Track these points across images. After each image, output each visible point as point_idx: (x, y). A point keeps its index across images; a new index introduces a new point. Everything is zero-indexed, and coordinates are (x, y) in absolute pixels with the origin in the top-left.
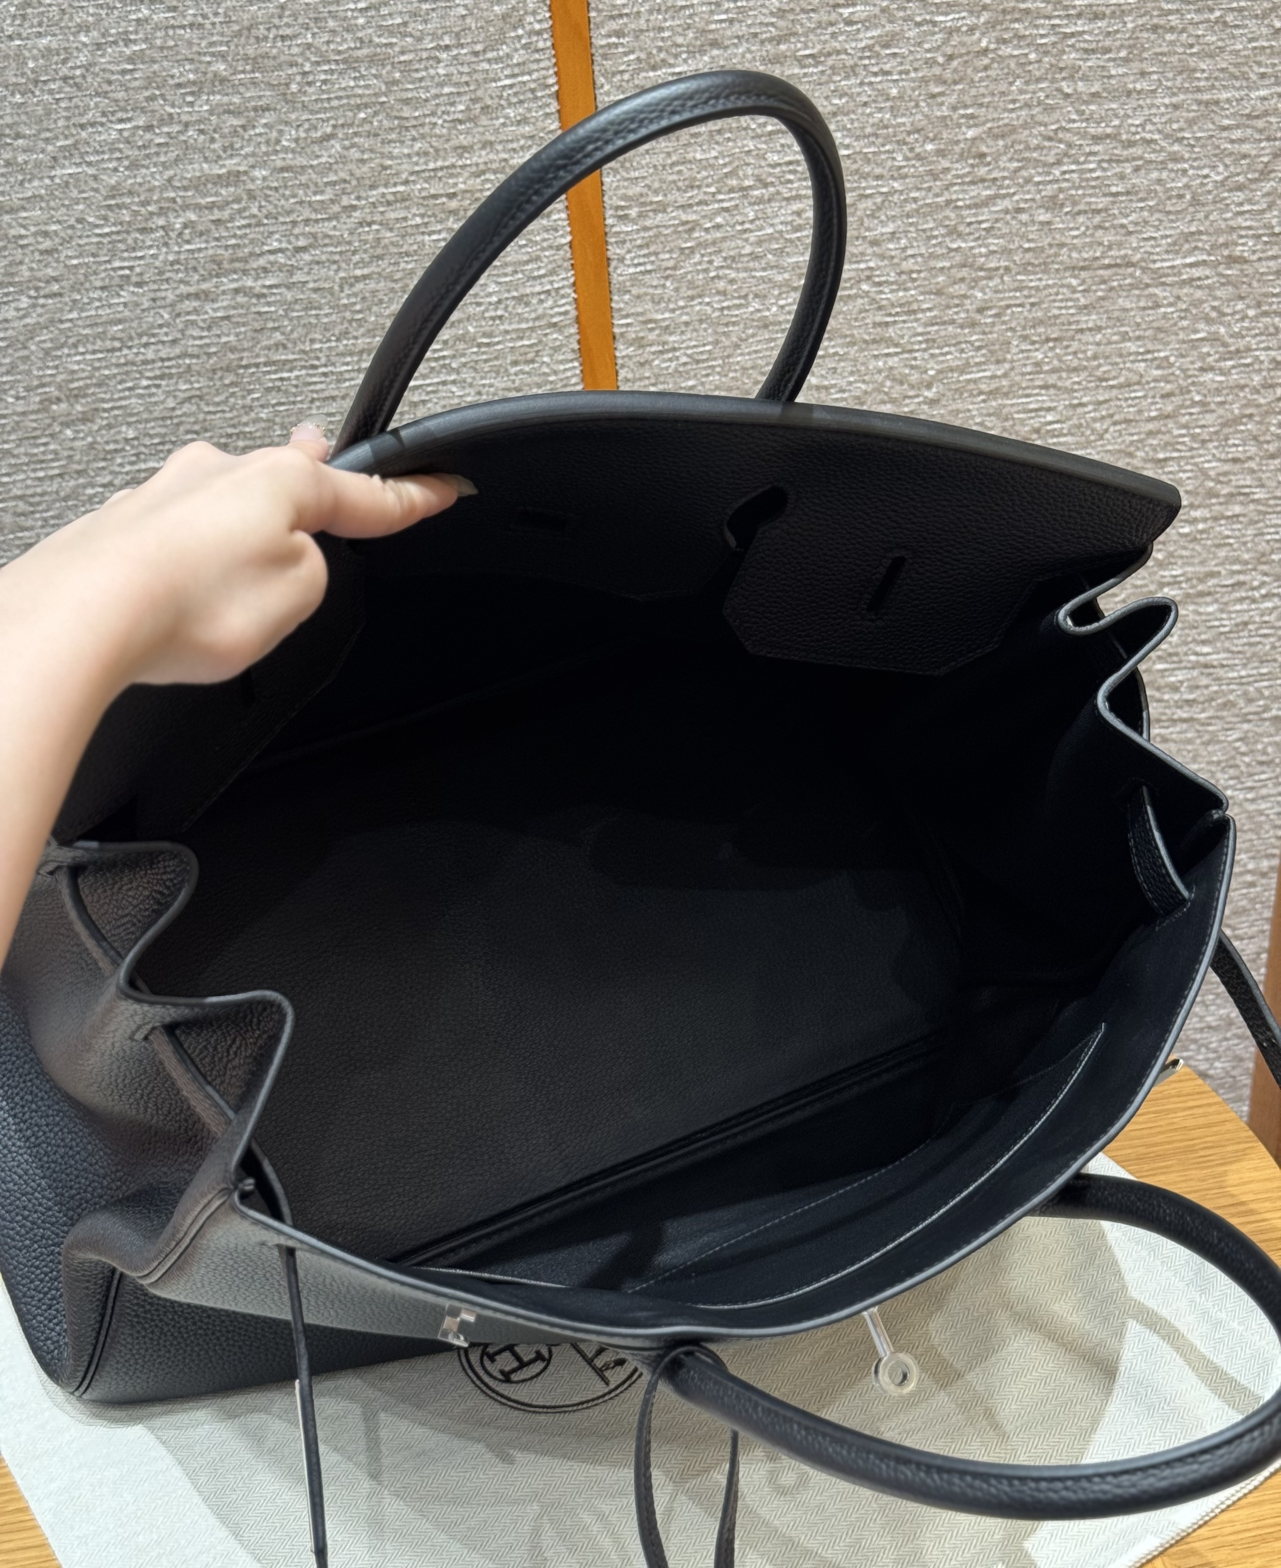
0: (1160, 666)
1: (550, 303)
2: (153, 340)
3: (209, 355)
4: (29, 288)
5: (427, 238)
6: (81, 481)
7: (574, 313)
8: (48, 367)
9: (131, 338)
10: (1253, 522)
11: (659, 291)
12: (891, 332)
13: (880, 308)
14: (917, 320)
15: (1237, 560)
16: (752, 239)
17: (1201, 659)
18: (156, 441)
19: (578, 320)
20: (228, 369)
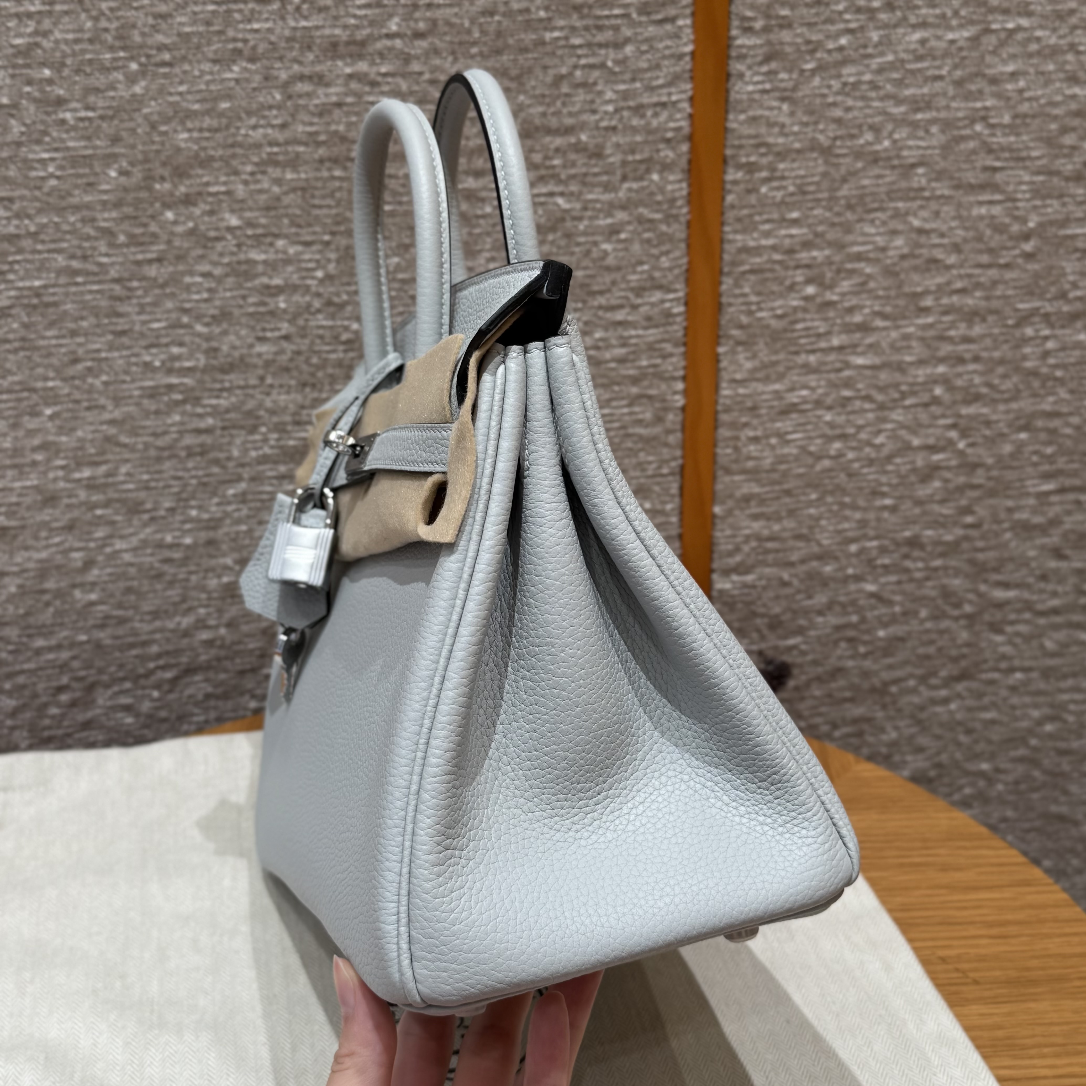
1: (664, 115)
2: (262, 122)
3: (319, 144)
4: (139, 56)
5: (548, 36)
6: (181, 268)
7: (687, 130)
8: (153, 142)
9: (240, 119)
11: (775, 112)
12: (999, 177)
13: (990, 151)
14: (1025, 168)
16: (874, 67)
18: (260, 231)
19: (690, 138)
20: (335, 161)
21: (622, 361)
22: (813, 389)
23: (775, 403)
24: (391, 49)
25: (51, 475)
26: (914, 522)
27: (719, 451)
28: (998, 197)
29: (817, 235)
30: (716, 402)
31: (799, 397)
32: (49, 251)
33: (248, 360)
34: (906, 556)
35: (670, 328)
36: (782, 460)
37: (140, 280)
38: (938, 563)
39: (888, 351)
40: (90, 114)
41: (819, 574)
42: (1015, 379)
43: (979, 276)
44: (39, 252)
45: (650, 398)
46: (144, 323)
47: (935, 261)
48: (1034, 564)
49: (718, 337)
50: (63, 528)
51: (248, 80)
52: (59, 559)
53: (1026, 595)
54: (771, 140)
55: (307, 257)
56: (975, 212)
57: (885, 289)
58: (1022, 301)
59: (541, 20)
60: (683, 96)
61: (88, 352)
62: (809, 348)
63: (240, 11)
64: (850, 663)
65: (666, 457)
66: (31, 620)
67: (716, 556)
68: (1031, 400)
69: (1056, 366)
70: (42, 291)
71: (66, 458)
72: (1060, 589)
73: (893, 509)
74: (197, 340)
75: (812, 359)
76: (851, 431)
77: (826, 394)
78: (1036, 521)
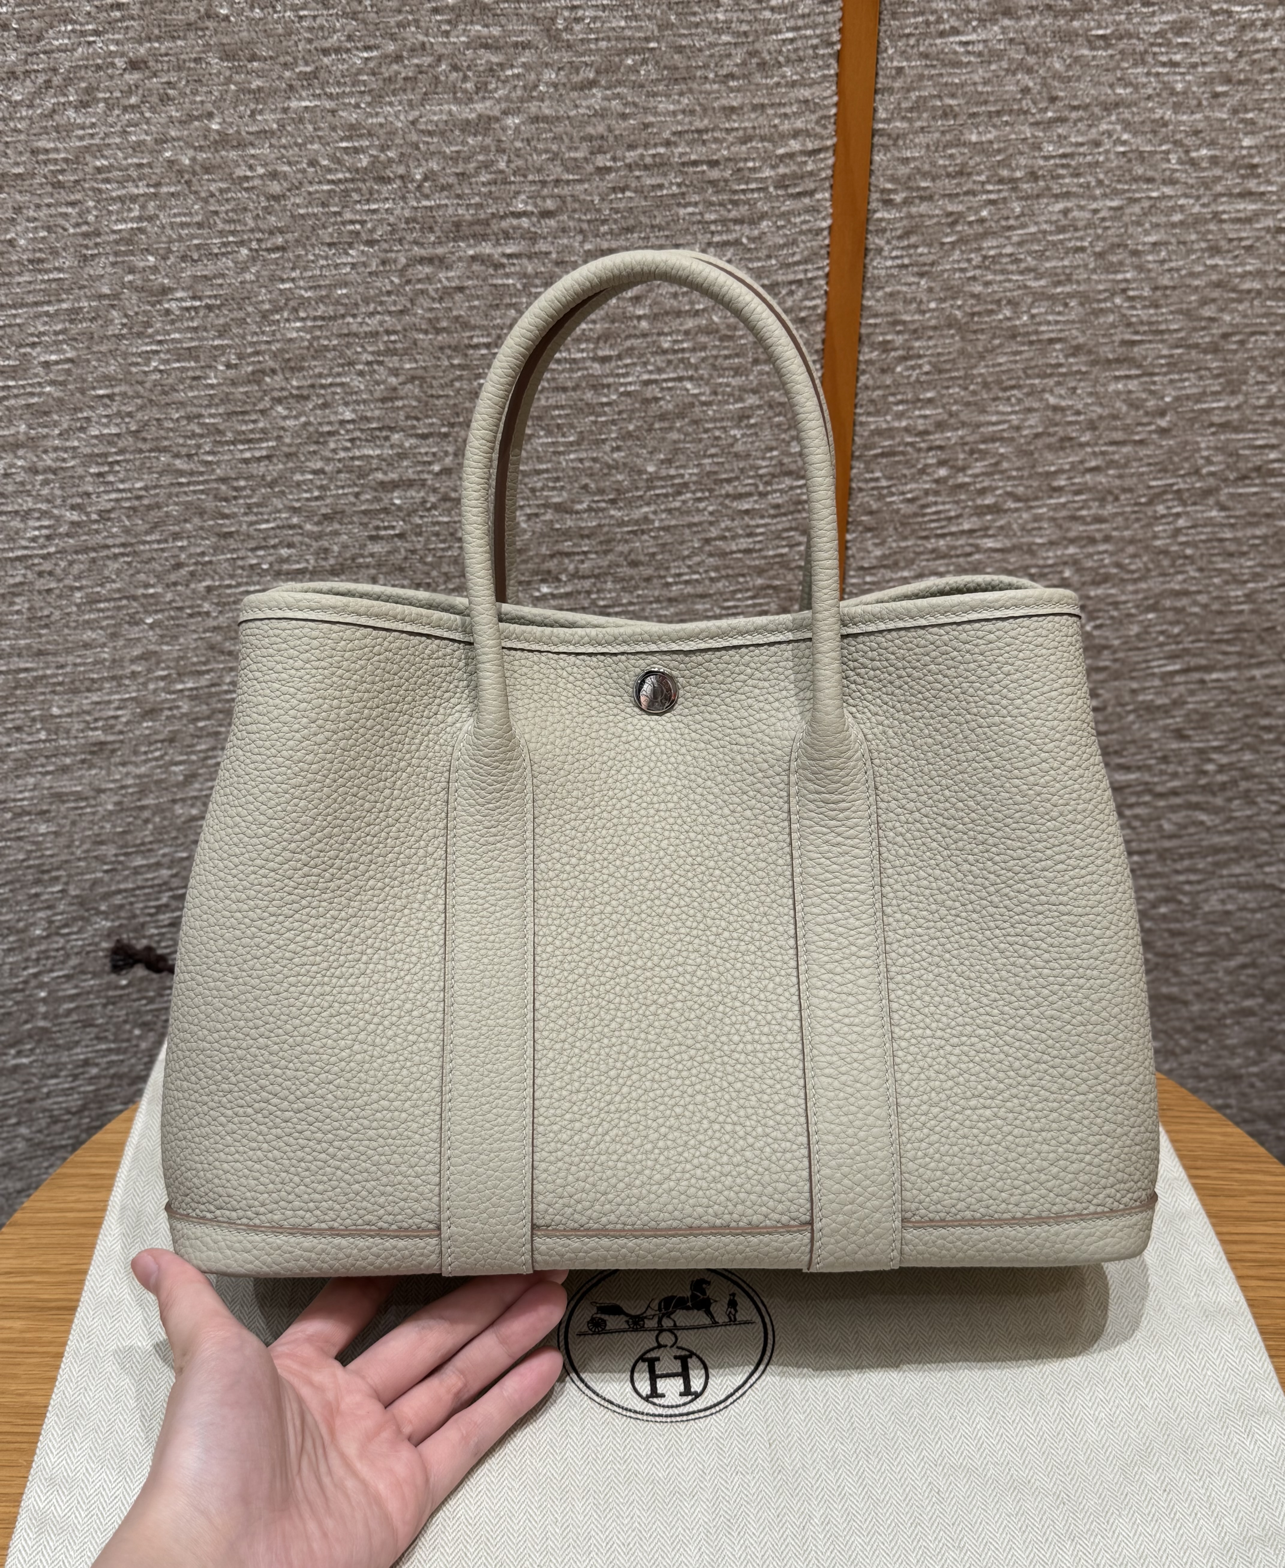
21: (747, 551)
24: (514, 228)
25: (151, 686)
28: (1134, 372)
29: (951, 415)
32: (151, 451)
33: (361, 560)
37: (247, 479)
39: (1019, 533)
40: (197, 303)
42: (1145, 559)
43: (1114, 453)
44: (141, 451)
46: (251, 524)
47: (1071, 439)
48: (1156, 746)
50: (162, 741)
51: (365, 264)
52: (159, 774)
53: (1147, 777)
54: (907, 318)
55: (423, 450)
56: (1112, 388)
57: (1018, 469)
58: (1155, 479)
59: (674, 195)
60: (820, 273)
61: (190, 556)
62: (939, 532)
63: (358, 190)
66: (129, 837)
68: (1161, 579)
69: (1186, 544)
70: (143, 493)
71: (168, 668)
72: (1180, 770)
74: (307, 540)
75: (942, 543)
78: (1159, 702)
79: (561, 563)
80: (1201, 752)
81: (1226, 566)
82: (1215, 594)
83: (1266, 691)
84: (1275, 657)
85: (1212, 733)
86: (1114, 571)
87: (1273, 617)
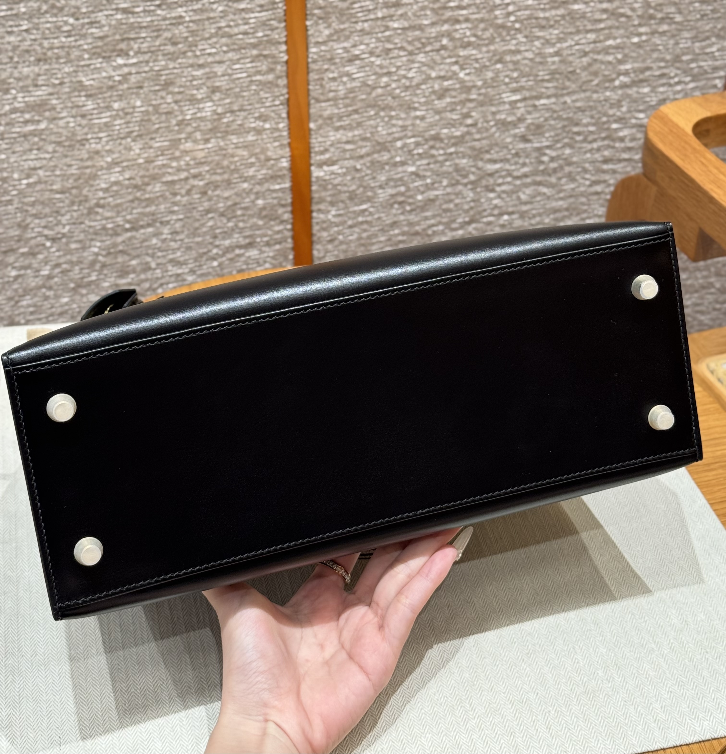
0: (615, 126)
10: (673, 36)
15: (663, 60)
17: (638, 122)
21: (245, 33)
22: (367, 45)
23: (345, 55)
26: (436, 125)
27: (311, 87)
30: (307, 57)
31: (359, 50)
34: (432, 147)
35: (275, 11)
36: (351, 91)
38: (452, 150)
39: (413, 18)
41: (378, 162)
42: (491, 31)
45: (265, 56)
48: (510, 147)
49: (306, 15)
53: (507, 167)
62: (363, 18)
64: (402, 218)
65: (278, 94)
67: (313, 155)
68: (502, 43)
69: (516, 21)
72: (527, 161)
73: (422, 118)
75: (366, 25)
76: (394, 69)
77: (377, 47)
78: (509, 119)
79: (128, 45)
80: (538, 149)
81: (541, 34)
82: (537, 51)
83: (574, 110)
84: (577, 89)
85: (544, 137)
86: (473, 39)
87: (574, 64)
